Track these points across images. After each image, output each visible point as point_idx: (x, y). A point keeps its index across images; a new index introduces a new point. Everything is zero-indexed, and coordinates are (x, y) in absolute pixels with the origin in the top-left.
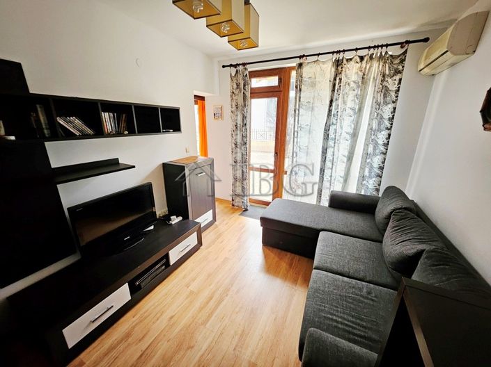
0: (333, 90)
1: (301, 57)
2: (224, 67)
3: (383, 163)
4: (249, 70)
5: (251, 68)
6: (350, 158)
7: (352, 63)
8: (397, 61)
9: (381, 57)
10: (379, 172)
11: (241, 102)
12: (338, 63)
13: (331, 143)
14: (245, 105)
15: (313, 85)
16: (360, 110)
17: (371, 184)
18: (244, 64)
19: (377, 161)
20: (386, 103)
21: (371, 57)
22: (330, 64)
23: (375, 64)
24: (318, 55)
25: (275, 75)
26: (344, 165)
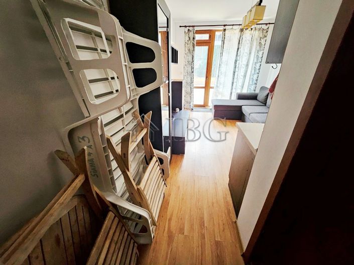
0: (239, 44)
1: (224, 26)
2: (180, 27)
3: (258, 78)
4: (195, 29)
5: (196, 29)
6: (245, 76)
7: (248, 30)
8: (265, 31)
9: (260, 29)
10: (256, 82)
11: (191, 48)
12: (242, 30)
13: (237, 69)
14: (194, 50)
15: (230, 40)
16: (250, 53)
17: (253, 88)
18: (193, 26)
19: (255, 77)
20: (261, 50)
21: (256, 29)
22: (238, 30)
23: (257, 32)
24: (233, 25)
25: (208, 33)
26: (242, 80)
